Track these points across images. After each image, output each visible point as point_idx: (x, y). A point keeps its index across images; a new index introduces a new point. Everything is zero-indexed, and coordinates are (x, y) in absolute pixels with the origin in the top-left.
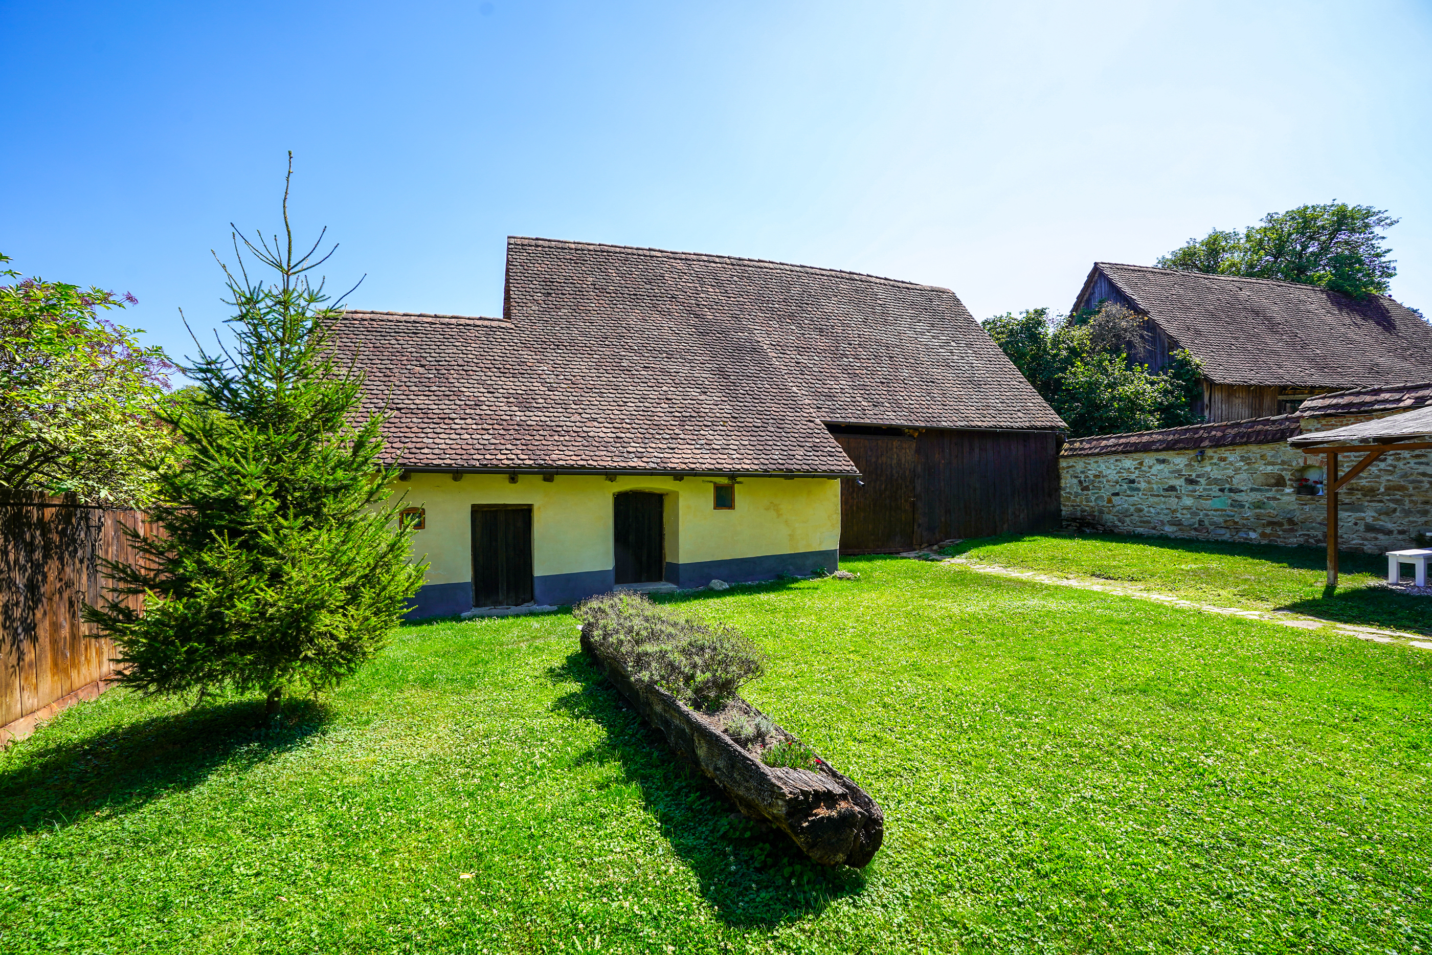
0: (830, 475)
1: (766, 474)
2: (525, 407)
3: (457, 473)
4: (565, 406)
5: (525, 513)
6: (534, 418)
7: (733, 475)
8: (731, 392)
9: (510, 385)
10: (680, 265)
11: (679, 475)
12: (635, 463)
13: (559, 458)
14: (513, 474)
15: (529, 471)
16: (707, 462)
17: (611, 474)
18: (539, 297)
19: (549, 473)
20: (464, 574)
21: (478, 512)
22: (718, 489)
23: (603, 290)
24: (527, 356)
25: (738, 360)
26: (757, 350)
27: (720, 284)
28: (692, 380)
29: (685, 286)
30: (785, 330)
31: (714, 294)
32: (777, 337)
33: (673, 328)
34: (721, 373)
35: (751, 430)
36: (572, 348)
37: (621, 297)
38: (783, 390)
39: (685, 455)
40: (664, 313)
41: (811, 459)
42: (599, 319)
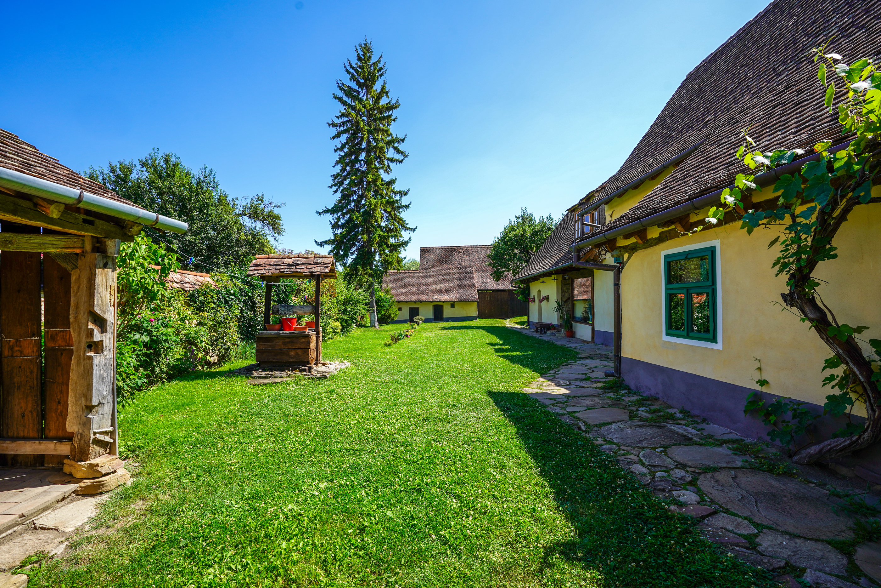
0: (475, 301)
1: (460, 302)
2: (418, 290)
3: (406, 302)
4: (426, 289)
5: (418, 308)
6: (420, 292)
7: (454, 302)
8: (459, 285)
9: (417, 285)
10: (460, 250)
11: (444, 302)
12: (435, 300)
13: (423, 299)
14: (415, 302)
15: (417, 301)
16: (448, 299)
17: (432, 302)
18: (425, 263)
19: (421, 302)
20: (408, 319)
21: (410, 308)
22: (451, 304)
23: (439, 260)
24: (421, 279)
25: (465, 276)
26: (471, 273)
27: (469, 255)
28: (453, 282)
29: (459, 256)
30: (481, 266)
31: (466, 258)
32: (479, 268)
33: (453, 269)
34: (460, 280)
35: (459, 293)
36: (430, 276)
37: (443, 261)
38: (472, 284)
39: (444, 298)
40: (452, 265)
41: (469, 298)
42: (437, 268)
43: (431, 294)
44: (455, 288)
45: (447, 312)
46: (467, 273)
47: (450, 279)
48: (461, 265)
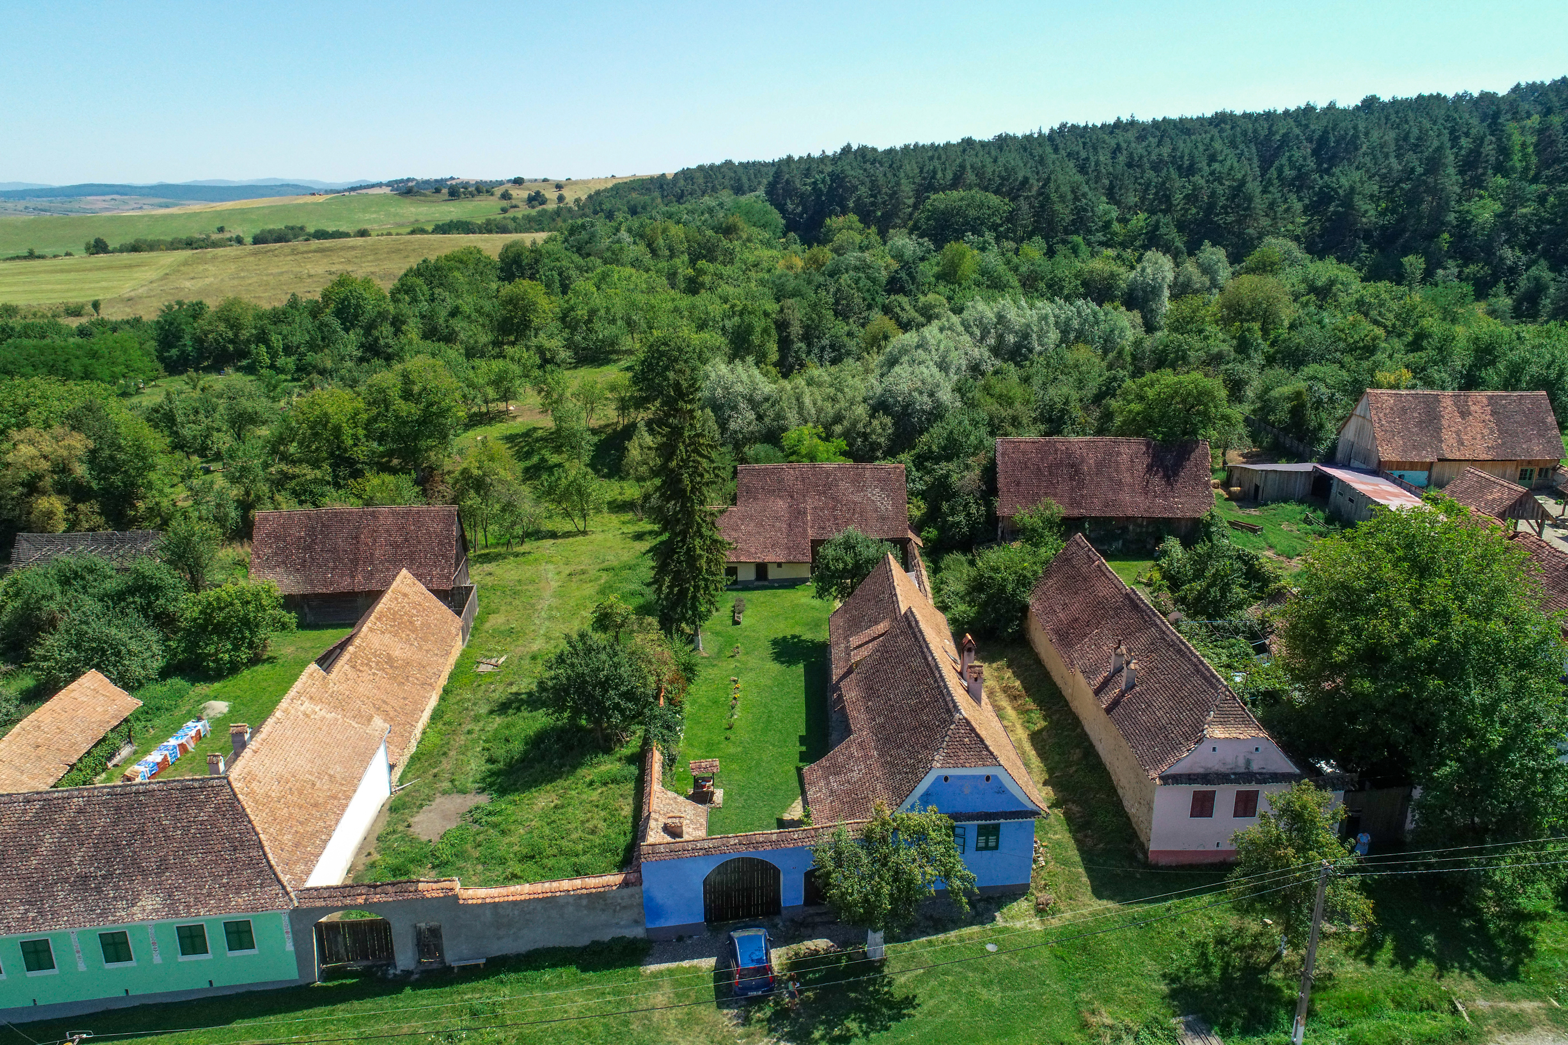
0: (807, 563)
1: (788, 562)
2: (737, 542)
4: (746, 542)
5: (736, 568)
6: (739, 545)
7: (781, 562)
8: (789, 534)
9: (734, 534)
11: (769, 562)
12: (758, 560)
13: (743, 559)
15: (735, 562)
16: (774, 559)
17: (754, 563)
18: (745, 493)
19: (744, 563)
23: (764, 488)
24: (739, 523)
25: (797, 518)
26: (805, 513)
27: (803, 480)
28: (780, 529)
29: (791, 483)
30: (820, 500)
31: (800, 484)
32: (816, 503)
33: (781, 505)
34: (789, 525)
35: (789, 548)
36: (751, 517)
37: (769, 491)
38: (805, 531)
39: (769, 558)
40: (781, 497)
41: (800, 557)
42: (760, 503)
43: (753, 550)
44: (783, 540)
45: (773, 574)
46: (799, 513)
47: (778, 524)
48: (792, 497)
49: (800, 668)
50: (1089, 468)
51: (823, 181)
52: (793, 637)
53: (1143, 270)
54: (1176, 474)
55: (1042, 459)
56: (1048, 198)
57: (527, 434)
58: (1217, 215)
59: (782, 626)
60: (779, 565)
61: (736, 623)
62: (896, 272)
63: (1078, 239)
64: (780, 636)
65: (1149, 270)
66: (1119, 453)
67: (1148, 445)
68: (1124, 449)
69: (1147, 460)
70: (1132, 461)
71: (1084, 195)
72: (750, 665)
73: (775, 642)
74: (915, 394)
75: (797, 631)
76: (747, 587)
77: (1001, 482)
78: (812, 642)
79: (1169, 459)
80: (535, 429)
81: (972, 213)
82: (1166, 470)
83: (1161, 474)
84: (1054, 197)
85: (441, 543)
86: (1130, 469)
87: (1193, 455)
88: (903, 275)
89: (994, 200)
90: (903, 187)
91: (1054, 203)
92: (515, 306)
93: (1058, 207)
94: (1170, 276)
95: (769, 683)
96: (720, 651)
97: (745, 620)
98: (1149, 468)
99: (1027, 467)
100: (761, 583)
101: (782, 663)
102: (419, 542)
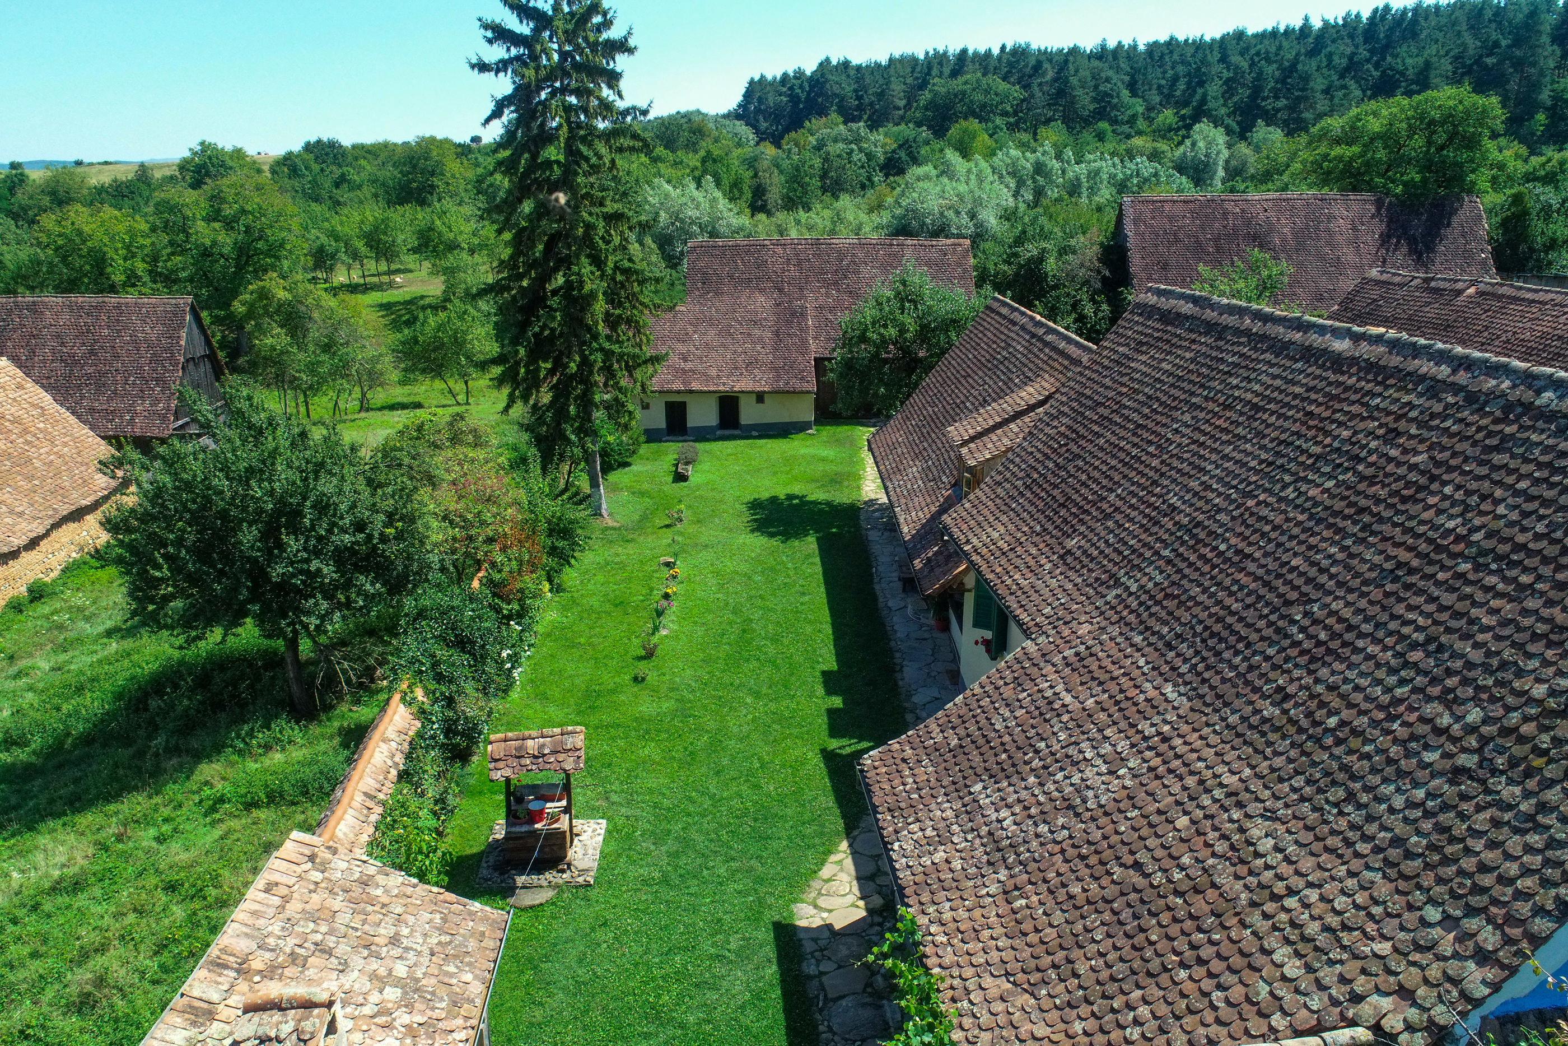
0: (811, 392)
1: (775, 392)
2: (685, 360)
3: (662, 392)
4: (701, 358)
5: (684, 406)
6: (689, 366)
7: (764, 392)
8: (776, 347)
9: (681, 348)
10: (779, 250)
11: (741, 392)
12: (722, 388)
13: (695, 386)
14: (679, 392)
15: (683, 391)
16: (750, 386)
17: (714, 393)
18: (699, 286)
19: (691, 392)
20: (663, 423)
21: (668, 407)
22: (758, 398)
23: (732, 277)
24: (690, 329)
25: (789, 323)
26: (803, 315)
27: (799, 263)
28: (761, 339)
29: (778, 268)
30: (828, 295)
31: (793, 271)
32: (821, 301)
33: (762, 303)
34: (777, 333)
35: (776, 369)
36: (711, 322)
37: (741, 281)
38: (804, 342)
39: (742, 384)
40: (761, 291)
41: (797, 384)
42: (726, 298)
43: (714, 372)
44: (766, 356)
45: (749, 413)
46: (793, 314)
47: (757, 332)
48: (780, 290)
49: (810, 544)
50: (1284, 240)
51: (801, 87)
52: (790, 497)
53: (1194, 144)
54: (1430, 249)
55: (1202, 227)
56: (1066, 82)
57: (411, 302)
58: (1264, 99)
59: (767, 482)
60: (760, 397)
61: (680, 478)
62: (894, 151)
63: (1104, 125)
64: (765, 495)
65: (1201, 144)
66: (1331, 218)
67: (1379, 204)
68: (1339, 210)
69: (1378, 228)
70: (1355, 229)
71: (1108, 80)
72: (703, 539)
73: (755, 505)
74: (950, 214)
75: (797, 489)
76: (704, 435)
77: (1136, 263)
78: (828, 503)
79: (1418, 226)
80: (422, 297)
81: (979, 97)
82: (1412, 242)
83: (1405, 249)
84: (1074, 81)
85: (155, 359)
86: (1354, 243)
87: (1455, 221)
88: (903, 154)
89: (1003, 86)
90: (893, 86)
91: (1073, 89)
92: (414, 167)
93: (1079, 92)
94: (1225, 153)
95: (744, 568)
96: (644, 518)
97: (696, 476)
98: (1385, 239)
99: (1177, 240)
100: (727, 432)
101: (772, 535)
102: (117, 357)
